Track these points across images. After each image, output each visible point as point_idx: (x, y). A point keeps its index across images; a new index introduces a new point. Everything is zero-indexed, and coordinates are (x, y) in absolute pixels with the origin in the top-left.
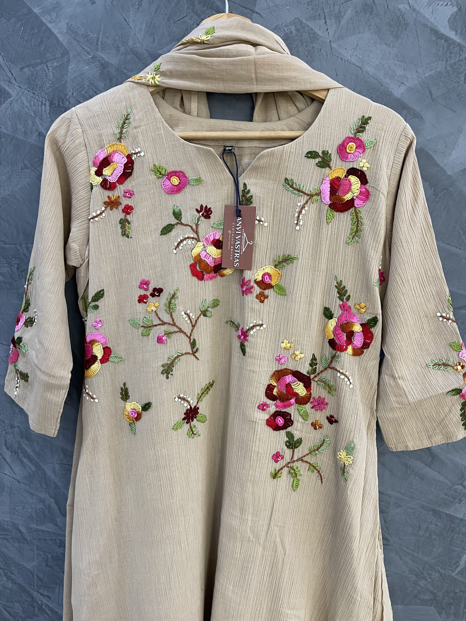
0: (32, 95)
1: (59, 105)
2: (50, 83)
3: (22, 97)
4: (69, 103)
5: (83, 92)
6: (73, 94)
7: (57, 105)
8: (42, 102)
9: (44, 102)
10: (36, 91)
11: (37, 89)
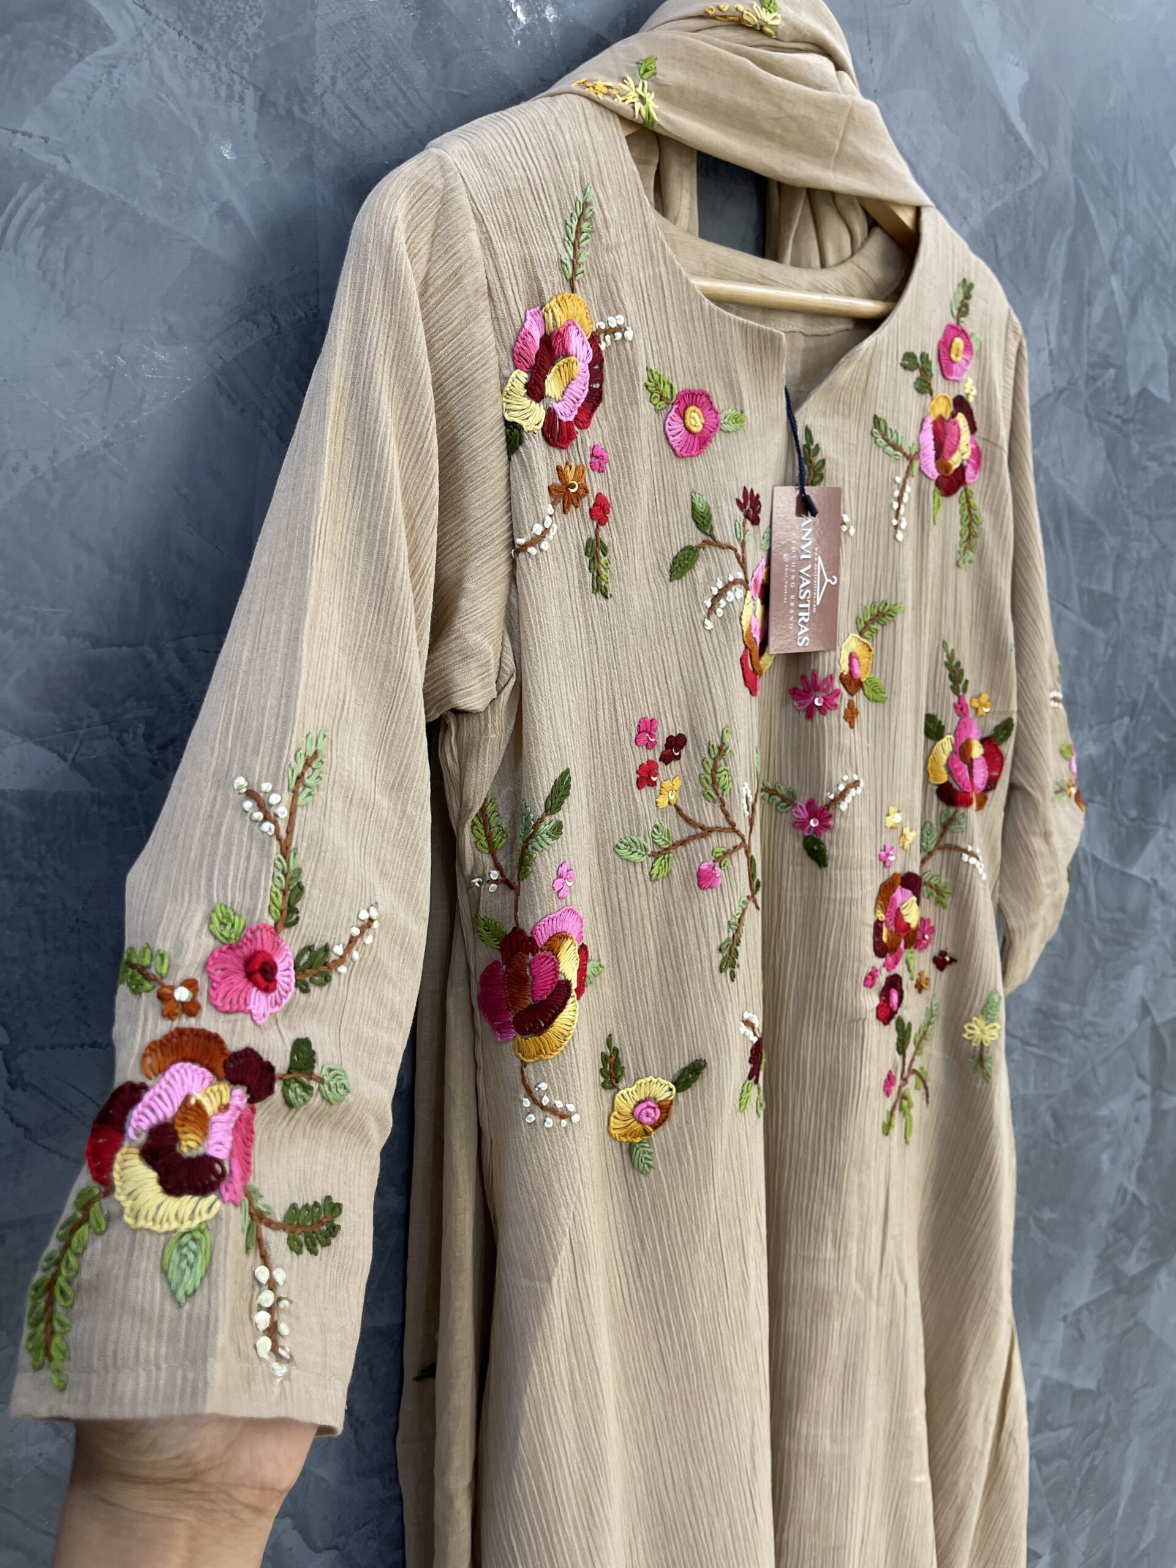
0: (194, 52)
1: (290, 112)
2: (259, 22)
3: (156, 51)
4: (324, 111)
5: (366, 83)
6: (334, 80)
7: (282, 111)
8: (230, 87)
9: (237, 88)
10: (207, 38)
11: (212, 35)
